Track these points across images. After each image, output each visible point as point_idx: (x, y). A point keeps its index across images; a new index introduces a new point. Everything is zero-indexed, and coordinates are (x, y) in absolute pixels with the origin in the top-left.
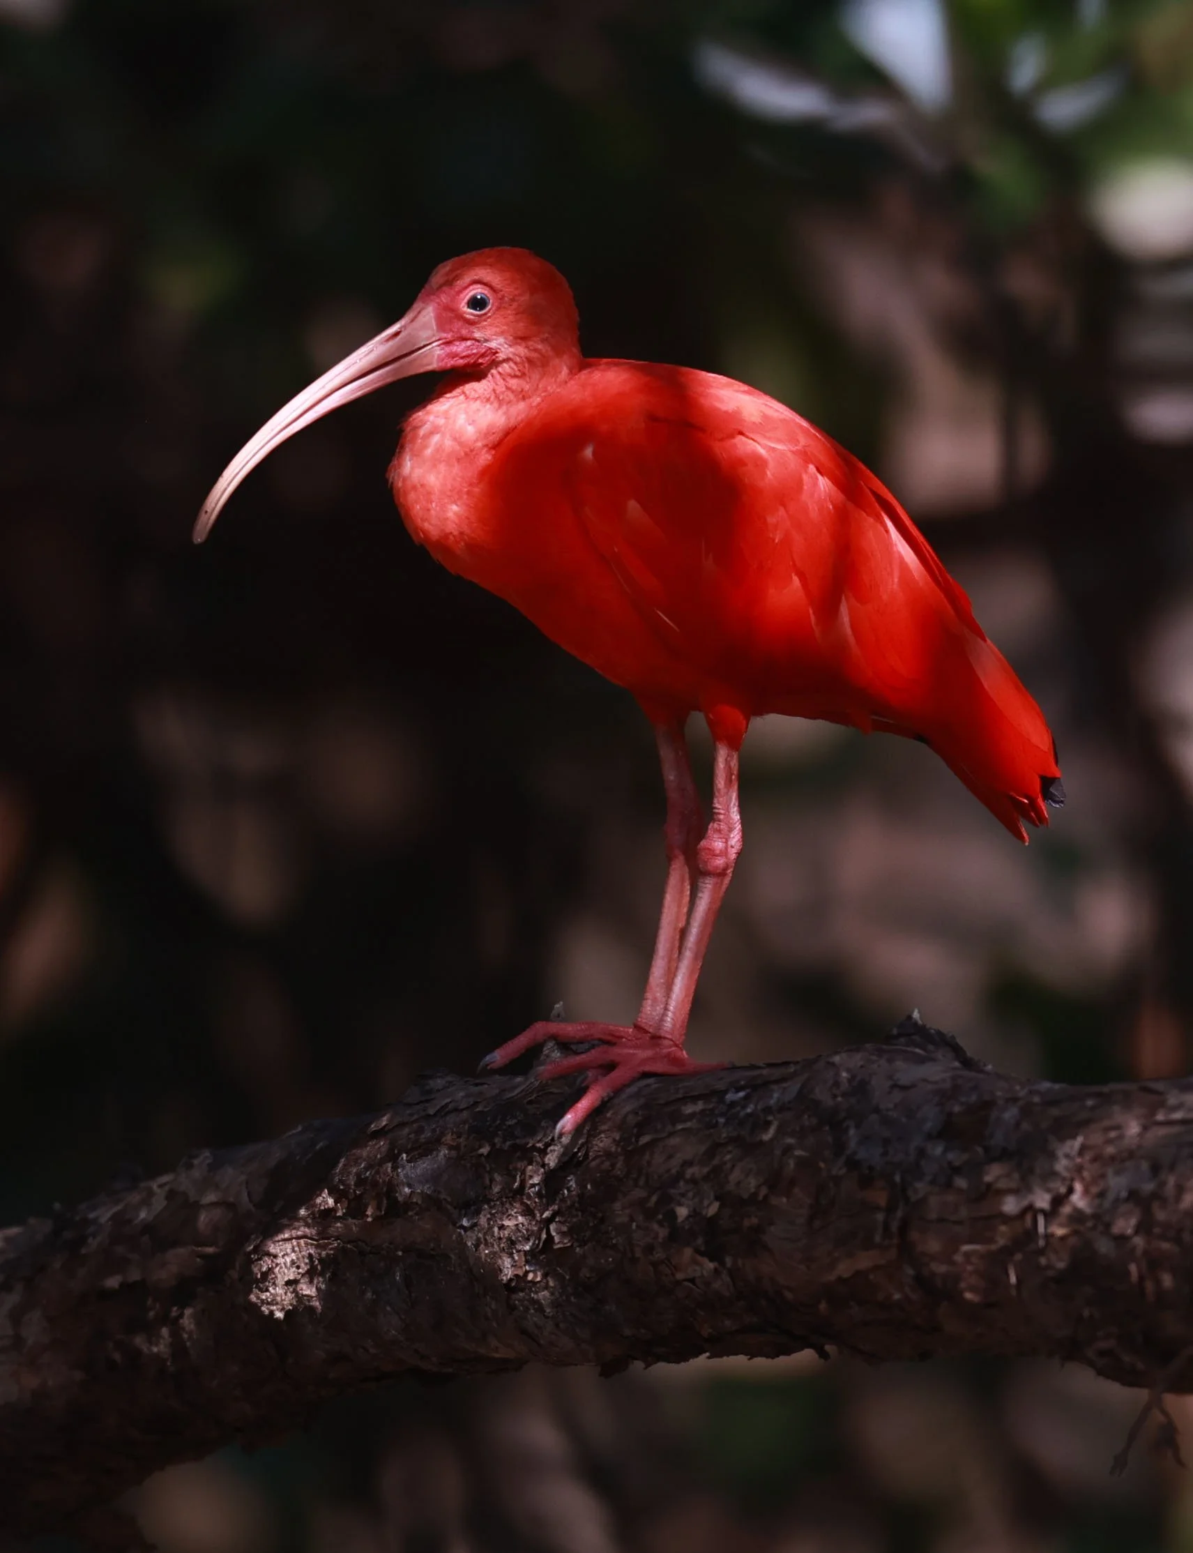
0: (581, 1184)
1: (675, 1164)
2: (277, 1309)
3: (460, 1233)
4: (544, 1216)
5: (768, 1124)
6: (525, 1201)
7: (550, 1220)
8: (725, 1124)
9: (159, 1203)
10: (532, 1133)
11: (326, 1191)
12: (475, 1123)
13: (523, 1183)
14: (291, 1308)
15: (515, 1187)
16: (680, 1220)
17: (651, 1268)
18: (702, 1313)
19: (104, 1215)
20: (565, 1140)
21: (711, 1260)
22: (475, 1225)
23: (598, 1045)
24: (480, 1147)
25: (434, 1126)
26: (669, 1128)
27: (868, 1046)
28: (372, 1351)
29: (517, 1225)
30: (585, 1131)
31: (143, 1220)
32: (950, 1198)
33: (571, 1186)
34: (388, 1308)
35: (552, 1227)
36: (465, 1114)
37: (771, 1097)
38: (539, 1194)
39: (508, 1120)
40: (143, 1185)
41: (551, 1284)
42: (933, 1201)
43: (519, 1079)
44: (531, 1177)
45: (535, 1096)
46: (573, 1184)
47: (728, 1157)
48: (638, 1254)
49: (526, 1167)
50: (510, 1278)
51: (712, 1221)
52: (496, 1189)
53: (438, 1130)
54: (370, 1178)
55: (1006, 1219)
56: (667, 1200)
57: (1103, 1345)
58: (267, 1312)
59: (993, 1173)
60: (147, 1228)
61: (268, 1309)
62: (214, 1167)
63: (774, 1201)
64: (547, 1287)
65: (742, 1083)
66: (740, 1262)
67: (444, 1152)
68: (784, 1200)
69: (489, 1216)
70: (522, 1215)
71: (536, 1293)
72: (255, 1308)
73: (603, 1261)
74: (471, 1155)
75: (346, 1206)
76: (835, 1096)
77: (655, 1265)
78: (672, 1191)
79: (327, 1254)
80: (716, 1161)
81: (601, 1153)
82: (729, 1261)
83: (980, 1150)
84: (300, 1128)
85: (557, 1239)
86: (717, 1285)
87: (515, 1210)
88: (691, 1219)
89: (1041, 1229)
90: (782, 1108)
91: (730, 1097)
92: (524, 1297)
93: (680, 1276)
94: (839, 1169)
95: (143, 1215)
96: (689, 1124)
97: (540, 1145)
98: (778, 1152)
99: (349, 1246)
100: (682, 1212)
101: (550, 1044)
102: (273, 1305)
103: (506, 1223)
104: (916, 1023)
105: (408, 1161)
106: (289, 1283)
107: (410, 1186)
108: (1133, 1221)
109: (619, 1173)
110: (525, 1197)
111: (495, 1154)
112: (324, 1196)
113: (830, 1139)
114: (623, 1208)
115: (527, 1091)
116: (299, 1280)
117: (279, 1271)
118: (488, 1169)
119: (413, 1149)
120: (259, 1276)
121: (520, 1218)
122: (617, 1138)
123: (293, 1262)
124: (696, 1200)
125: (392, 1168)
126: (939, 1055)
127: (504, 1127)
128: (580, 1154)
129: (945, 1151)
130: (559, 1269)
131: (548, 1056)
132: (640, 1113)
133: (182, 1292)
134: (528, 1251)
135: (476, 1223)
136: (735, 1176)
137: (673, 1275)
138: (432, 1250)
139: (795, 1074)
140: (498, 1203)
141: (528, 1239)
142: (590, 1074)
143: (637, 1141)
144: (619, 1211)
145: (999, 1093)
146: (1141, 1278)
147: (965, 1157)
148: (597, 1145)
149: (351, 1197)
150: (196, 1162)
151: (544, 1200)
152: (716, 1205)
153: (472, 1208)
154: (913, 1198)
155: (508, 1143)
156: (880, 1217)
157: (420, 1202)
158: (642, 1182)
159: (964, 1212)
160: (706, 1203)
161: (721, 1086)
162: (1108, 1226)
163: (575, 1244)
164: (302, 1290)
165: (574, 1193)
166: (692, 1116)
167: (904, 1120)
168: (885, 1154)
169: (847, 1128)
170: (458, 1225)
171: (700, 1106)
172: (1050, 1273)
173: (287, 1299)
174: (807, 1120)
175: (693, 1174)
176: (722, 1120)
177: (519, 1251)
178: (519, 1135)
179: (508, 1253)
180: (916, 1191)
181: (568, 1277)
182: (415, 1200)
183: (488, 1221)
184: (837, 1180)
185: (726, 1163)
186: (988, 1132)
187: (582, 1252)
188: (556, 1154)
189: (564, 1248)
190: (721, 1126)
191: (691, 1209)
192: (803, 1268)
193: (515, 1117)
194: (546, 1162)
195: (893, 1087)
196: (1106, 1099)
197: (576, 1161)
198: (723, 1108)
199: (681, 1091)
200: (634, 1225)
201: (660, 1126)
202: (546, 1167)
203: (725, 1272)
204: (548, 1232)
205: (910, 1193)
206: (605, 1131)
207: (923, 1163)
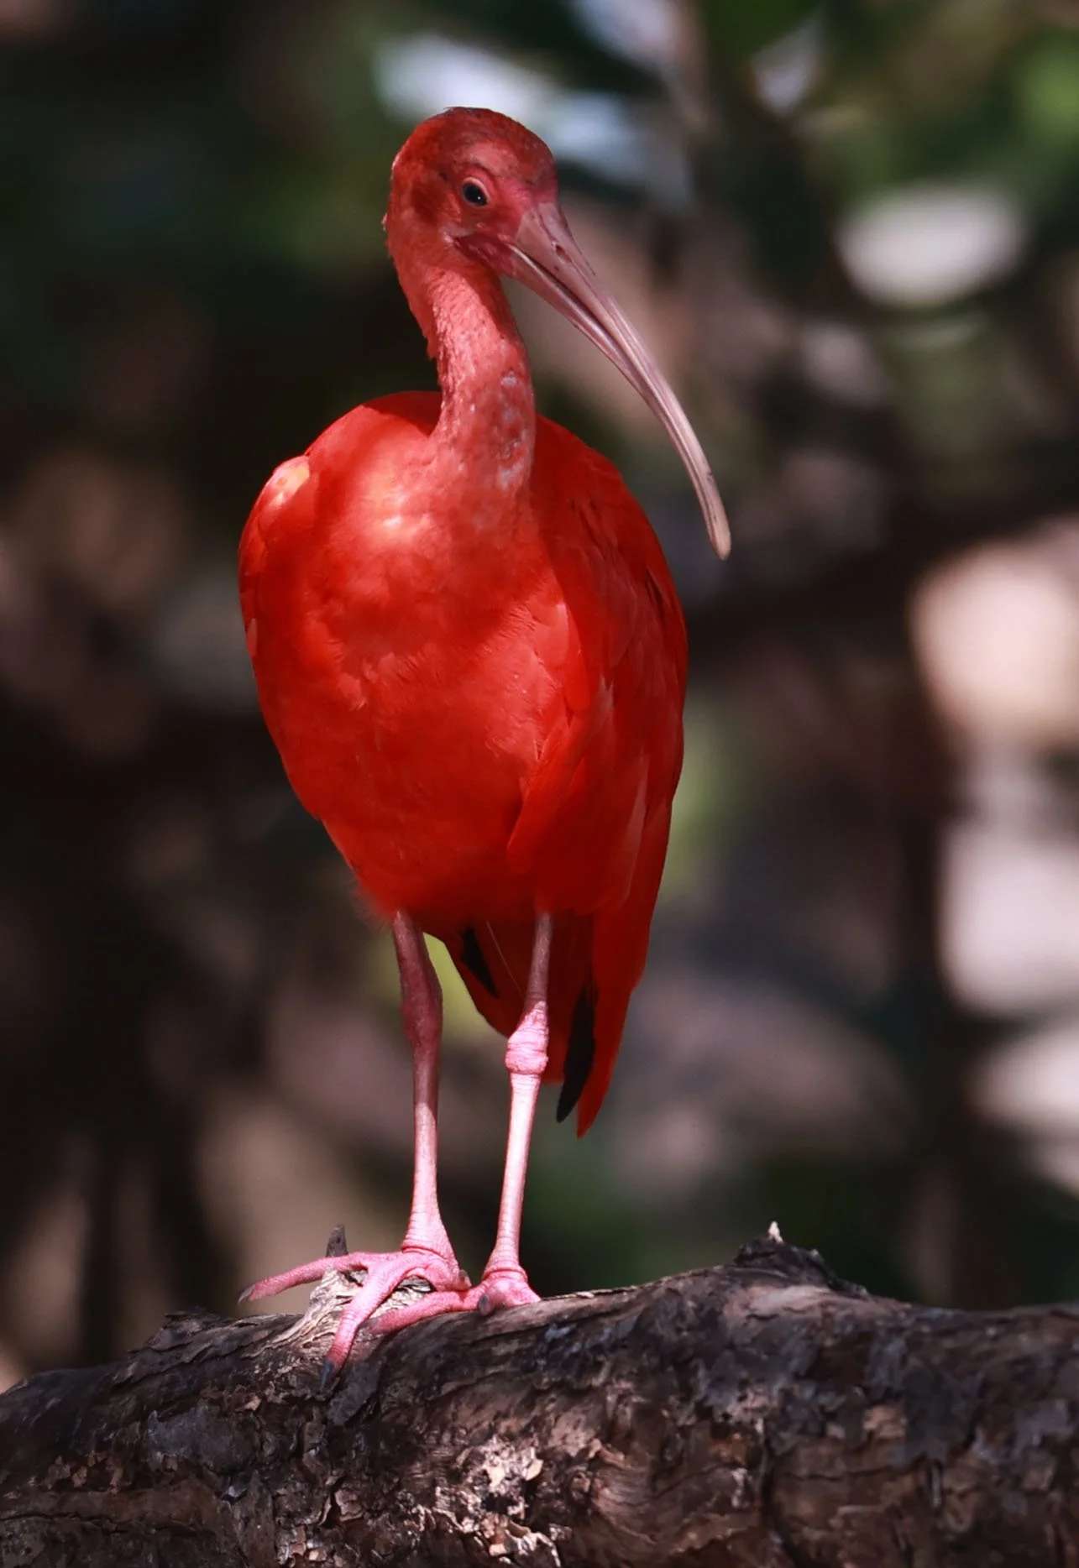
0: (372, 1442)
1: (486, 1415)
3: (225, 1505)
4: (328, 1482)
5: (598, 1366)
6: (305, 1465)
7: (335, 1487)
8: (546, 1368)
12: (241, 1372)
13: (300, 1442)
15: (290, 1448)
16: (494, 1483)
17: (460, 1542)
20: (352, 1390)
21: (534, 1531)
22: (244, 1495)
24: (249, 1400)
25: (190, 1377)
26: (478, 1374)
27: (718, 1269)
29: (295, 1493)
32: (824, 1450)
33: (360, 1446)
35: (338, 1495)
36: (228, 1361)
37: (601, 1333)
38: (320, 1456)
39: (280, 1368)
41: (339, 1564)
42: (803, 1453)
44: (311, 1435)
45: (313, 1337)
46: (362, 1442)
49: (304, 1424)
50: (289, 1558)
51: (532, 1485)
52: (268, 1451)
53: (195, 1381)
54: (114, 1441)
55: (893, 1474)
56: (477, 1460)
59: (878, 1419)
63: (609, 1458)
65: (566, 1317)
66: (568, 1533)
67: (203, 1407)
68: (621, 1456)
69: (261, 1484)
70: (301, 1482)
73: (399, 1535)
74: (237, 1410)
75: (85, 1475)
76: (679, 1331)
77: (464, 1538)
78: (483, 1449)
79: (63, 1534)
81: (395, 1405)
82: (554, 1531)
83: (858, 1391)
84: (27, 1383)
85: (344, 1509)
86: (541, 1561)
87: (292, 1476)
88: (507, 1482)
89: (936, 1487)
90: (615, 1346)
91: (551, 1333)
93: (494, 1550)
94: (686, 1418)
97: (320, 1397)
98: (611, 1399)
99: (90, 1523)
100: (496, 1474)
103: (281, 1491)
104: (774, 1240)
105: (160, 1420)
107: (162, 1449)
108: (1049, 1473)
109: (418, 1428)
110: (303, 1460)
111: (266, 1405)
112: (60, 1463)
113: (675, 1383)
114: (425, 1471)
115: (303, 1332)
116: (30, 1565)
117: (5, 1555)
118: (258, 1427)
119: (167, 1404)
121: (298, 1484)
122: (415, 1386)
123: (23, 1544)
124: (513, 1459)
125: (141, 1428)
126: (804, 1278)
127: (277, 1376)
128: (369, 1407)
129: (817, 1393)
130: (347, 1546)
132: (442, 1356)
134: (310, 1525)
135: (246, 1492)
136: (559, 1429)
137: (487, 1550)
138: (191, 1525)
139: (628, 1306)
140: (271, 1468)
141: (308, 1512)
143: (439, 1389)
144: (418, 1474)
145: (880, 1323)
146: (1060, 1543)
147: (841, 1400)
148: (390, 1395)
149: (91, 1463)
151: (327, 1464)
152: (538, 1465)
153: (240, 1474)
154: (779, 1452)
155: (281, 1395)
156: (738, 1475)
157: (175, 1467)
158: (446, 1438)
159: (841, 1467)
160: (525, 1462)
161: (539, 1321)
162: (1018, 1480)
163: (367, 1515)
165: (364, 1454)
166: (505, 1358)
167: (764, 1357)
168: (742, 1399)
169: (696, 1369)
170: (222, 1495)
171: (514, 1346)
172: (950, 1538)
174: (646, 1360)
175: (508, 1428)
176: (542, 1362)
177: (298, 1525)
178: (295, 1385)
179: (285, 1529)
180: (782, 1442)
181: (358, 1555)
182: (169, 1467)
183: (260, 1490)
184: (684, 1431)
185: (548, 1414)
186: (867, 1369)
187: (375, 1524)
188: (340, 1406)
189: (353, 1520)
190: (542, 1369)
191: (508, 1470)
192: (646, 1537)
193: (290, 1364)
194: (329, 1418)
195: (749, 1317)
196: (1010, 1326)
197: (365, 1416)
198: (543, 1347)
199: (491, 1328)
200: (438, 1489)
201: (466, 1371)
202: (329, 1423)
203: (550, 1544)
204: (333, 1502)
205: (774, 1444)
206: (399, 1379)
207: (790, 1408)
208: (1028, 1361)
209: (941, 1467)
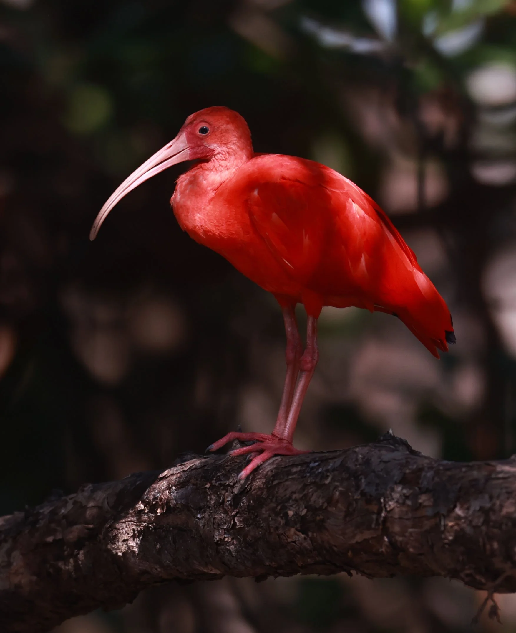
0: (248, 501)
1: (288, 492)
2: (119, 552)
3: (197, 521)
4: (233, 514)
5: (327, 476)
6: (225, 508)
7: (235, 516)
8: (309, 476)
9: (70, 506)
10: (228, 479)
11: (141, 502)
12: (204, 474)
13: (224, 500)
14: (125, 551)
15: (220, 501)
16: (290, 516)
17: (277, 537)
18: (299, 556)
19: (46, 510)
20: (242, 482)
21: (303, 534)
22: (203, 517)
23: (257, 442)
24: (206, 484)
25: (186, 475)
26: (286, 478)
27: (371, 444)
28: (159, 570)
29: (221, 517)
30: (250, 478)
31: (63, 513)
32: (405, 509)
33: (244, 501)
34: (166, 552)
35: (236, 519)
36: (200, 471)
37: (329, 465)
38: (230, 505)
39: (218, 473)
40: (63, 498)
41: (235, 542)
42: (397, 510)
43: (222, 456)
44: (227, 497)
45: (229, 463)
46: (245, 501)
47: (311, 490)
48: (272, 530)
49: (225, 493)
50: (218, 540)
51: (303, 518)
52: (212, 502)
53: (188, 477)
54: (159, 497)
55: (427, 518)
56: (284, 508)
57: (468, 572)
58: (115, 553)
59: (423, 499)
60: (65, 516)
61: (115, 551)
62: (93, 491)
63: (330, 509)
64: (233, 544)
65: (317, 459)
66: (315, 535)
67: (191, 486)
68: (334, 509)
69: (209, 514)
70: (223, 514)
71: (229, 546)
72: (109, 551)
73: (257, 533)
74: (202, 487)
75: (149, 508)
76: (356, 465)
77: (279, 535)
78: (286, 504)
79: (141, 529)
80: (305, 492)
81: (257, 488)
82: (310, 534)
83: (417, 489)
84: (130, 476)
85: (238, 524)
86: (305, 544)
87: (220, 511)
88: (295, 517)
89: (442, 523)
90: (334, 470)
91: (312, 465)
92: (224, 548)
93: (289, 540)
94: (357, 496)
95: (63, 511)
96: (294, 476)
97: (231, 484)
98: (331, 489)
99: (150, 525)
100: (291, 513)
101: (236, 441)
102: (117, 550)
103: (216, 516)
104: (391, 435)
105: (175, 490)
106: (124, 541)
107: (176, 500)
108: (482, 520)
109: (264, 496)
110: (225, 506)
111: (212, 487)
112: (140, 504)
113: (354, 483)
114: (266, 511)
115: (226, 461)
116: (129, 539)
117: (120, 535)
118: (209, 494)
119: (177, 485)
120: (112, 538)
122: (264, 482)
123: (126, 532)
124: (297, 508)
125: (169, 492)
126: (401, 448)
127: (216, 476)
128: (248, 488)
129: (403, 489)
130: (238, 536)
131: (235, 446)
132: (274, 471)
133: (79, 544)
134: (226, 529)
136: (313, 498)
137: (287, 540)
138: (185, 527)
139: (339, 456)
140: (213, 508)
141: (226, 524)
142: (253, 454)
143: (272, 483)
144: (264, 512)
145: (425, 465)
146: (484, 544)
147: (411, 491)
148: (255, 484)
150: (86, 489)
151: (233, 507)
152: (305, 510)
153: (202, 510)
154: (388, 509)
155: (218, 483)
156: (374, 517)
157: (180, 507)
158: (274, 500)
159: (410, 515)
160: (301, 509)
161: (308, 460)
162: (471, 522)
163: (246, 526)
164: (130, 543)
165: (245, 504)
166: (295, 473)
167: (385, 476)
168: (377, 490)
169: (361, 479)
170: (196, 517)
171: (299, 468)
172: (446, 541)
173: (124, 548)
174: (344, 475)
175: (296, 497)
176: (308, 475)
177: (221, 529)
178: (222, 480)
179: (217, 530)
180: (390, 506)
181: (242, 540)
182: (178, 507)
183: (209, 515)
184: (356, 500)
185: (309, 493)
186: (420, 481)
187: (248, 529)
188: (238, 488)
189: (241, 527)
190: (308, 477)
191: (295, 512)
192: (341, 537)
193: (221, 472)
194: (234, 491)
195: (380, 462)
196: (471, 468)
197: (246, 491)
198: (309, 469)
199: (291, 462)
200: (270, 518)
201: (282, 477)
202: (234, 493)
203: (309, 539)
204: (234, 521)
205: (387, 506)
206: (259, 478)
207: (393, 494)
208: (476, 480)
209: (445, 517)
